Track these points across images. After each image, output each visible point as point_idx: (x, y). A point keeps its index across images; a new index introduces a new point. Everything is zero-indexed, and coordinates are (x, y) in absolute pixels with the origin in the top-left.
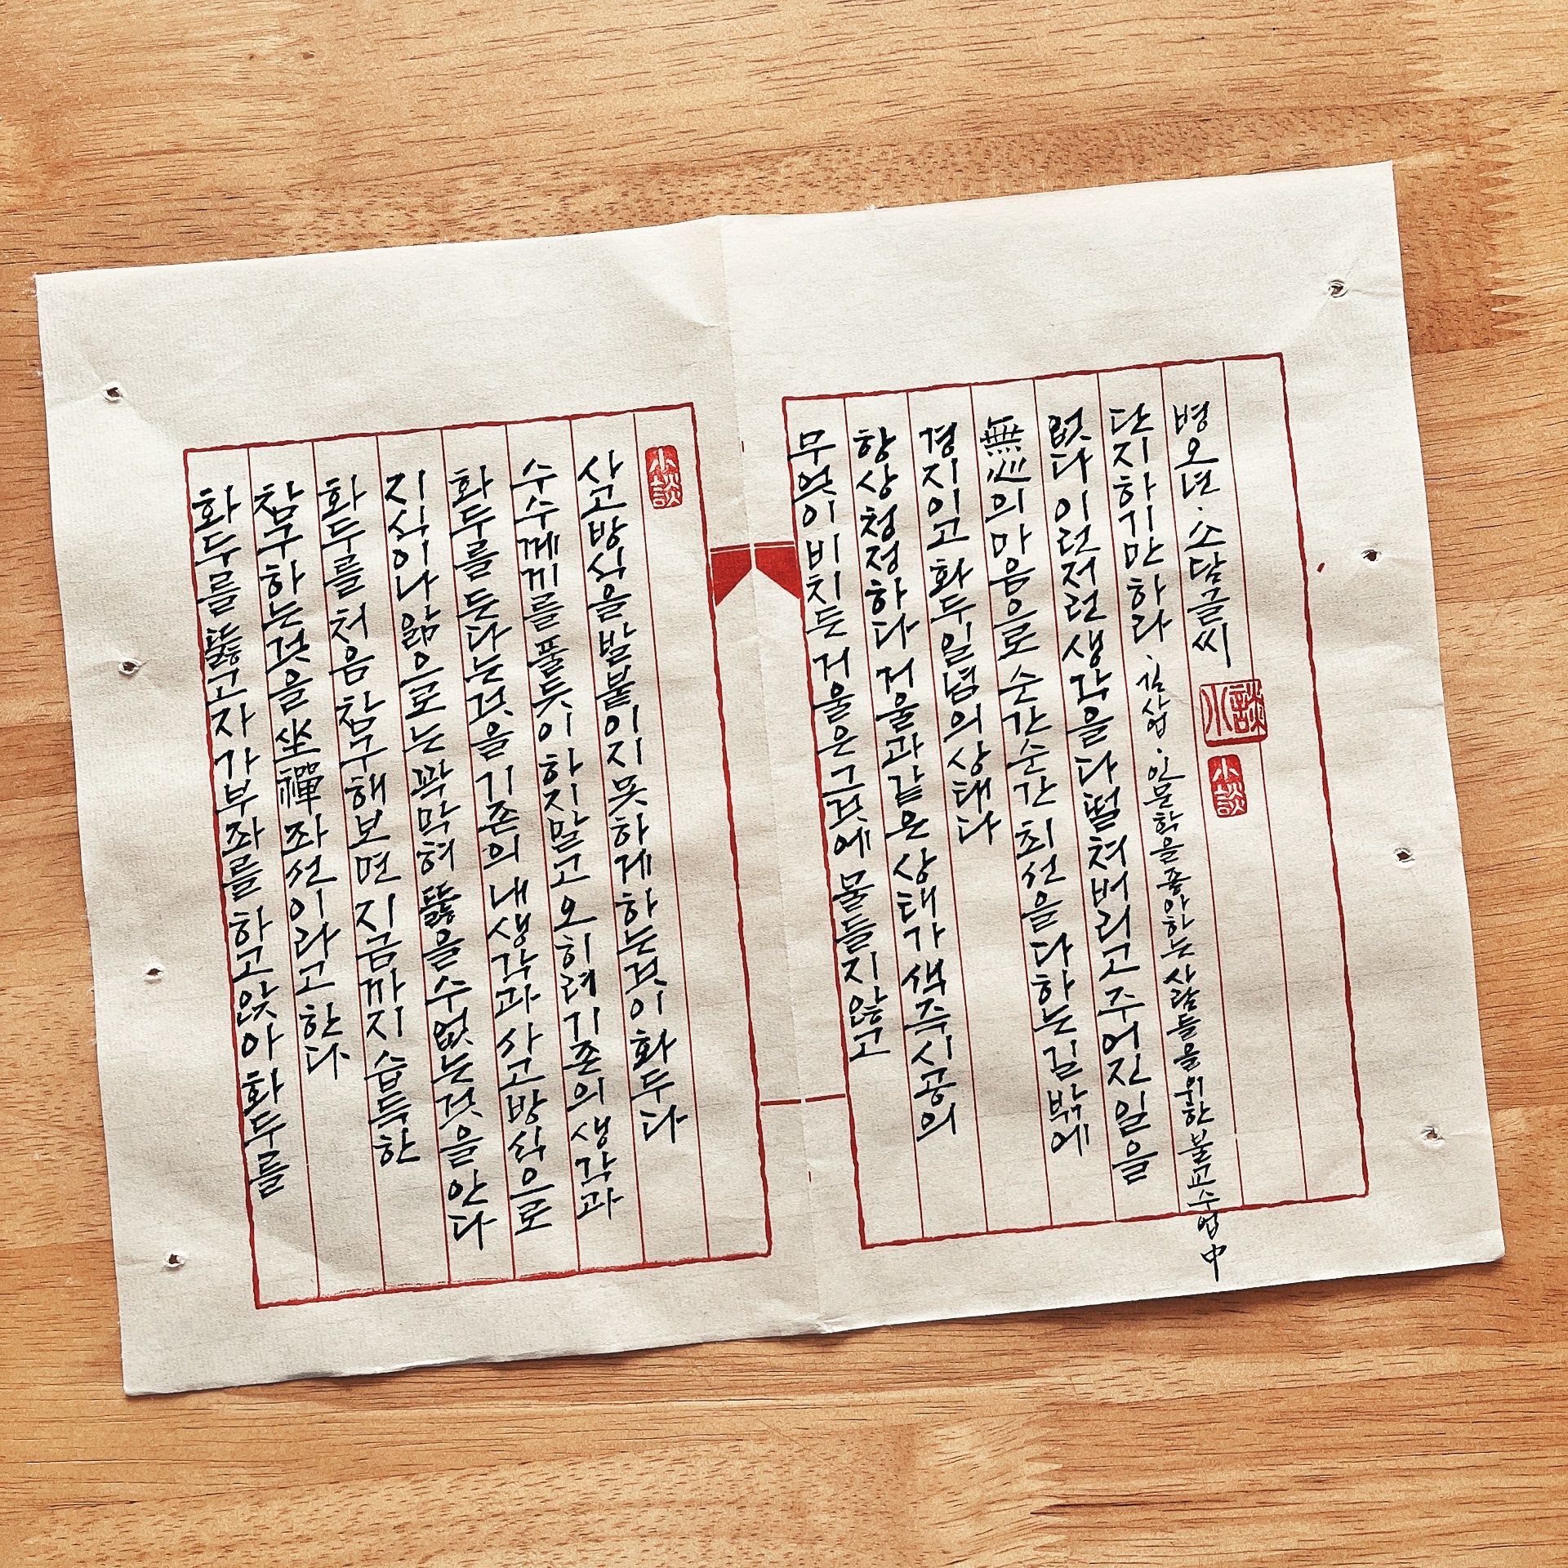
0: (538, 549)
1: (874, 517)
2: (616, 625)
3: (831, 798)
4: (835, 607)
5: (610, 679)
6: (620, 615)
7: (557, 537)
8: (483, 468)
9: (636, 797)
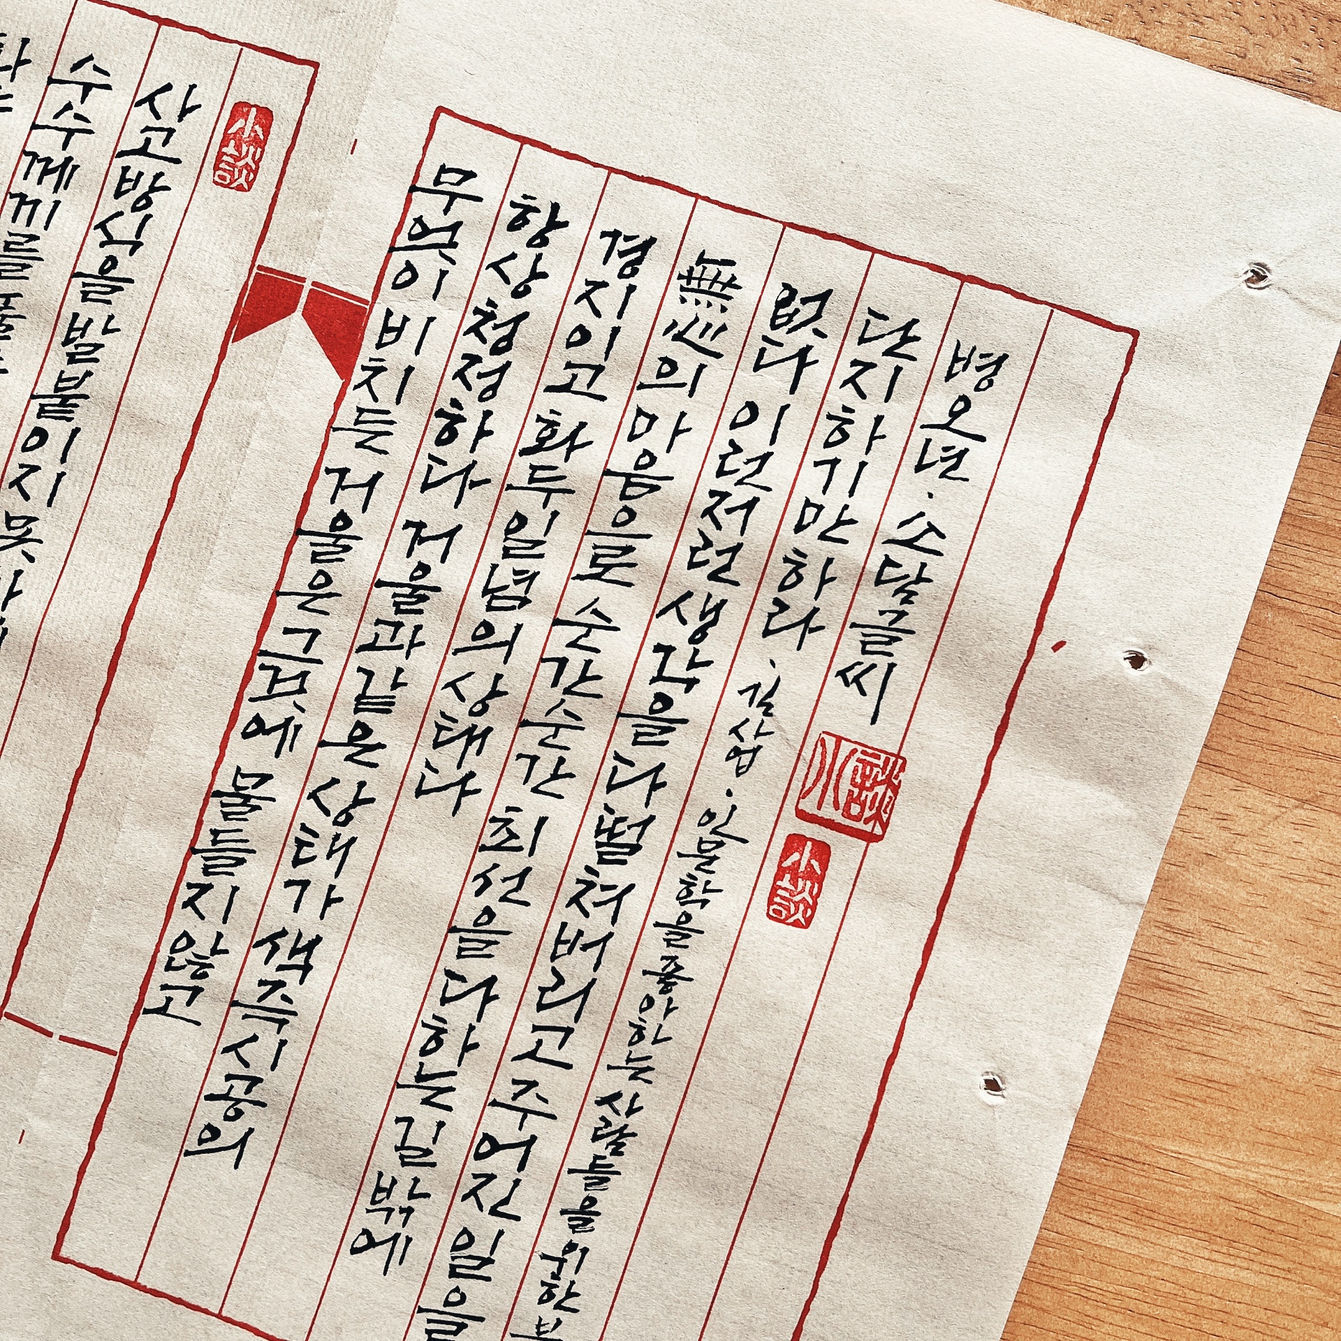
0: (46, 172)
1: (492, 316)
2: (98, 313)
3: (268, 661)
4: (387, 412)
5: (60, 380)
6: (109, 302)
7: (75, 167)
8: (25, 41)
9: (26, 547)
